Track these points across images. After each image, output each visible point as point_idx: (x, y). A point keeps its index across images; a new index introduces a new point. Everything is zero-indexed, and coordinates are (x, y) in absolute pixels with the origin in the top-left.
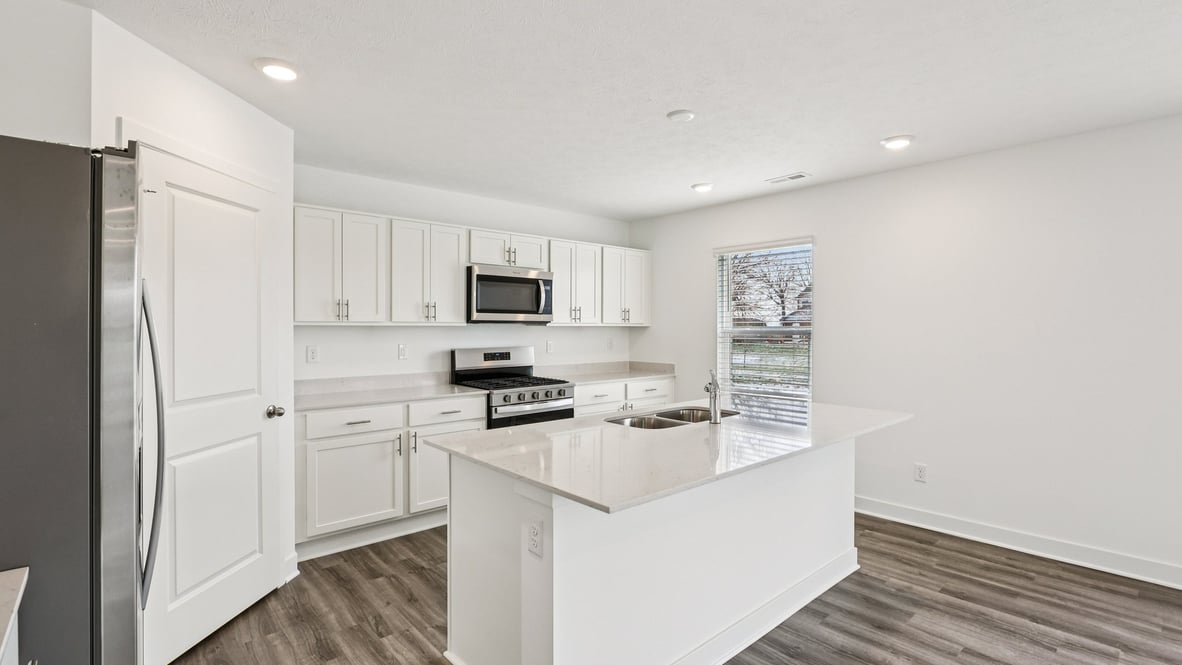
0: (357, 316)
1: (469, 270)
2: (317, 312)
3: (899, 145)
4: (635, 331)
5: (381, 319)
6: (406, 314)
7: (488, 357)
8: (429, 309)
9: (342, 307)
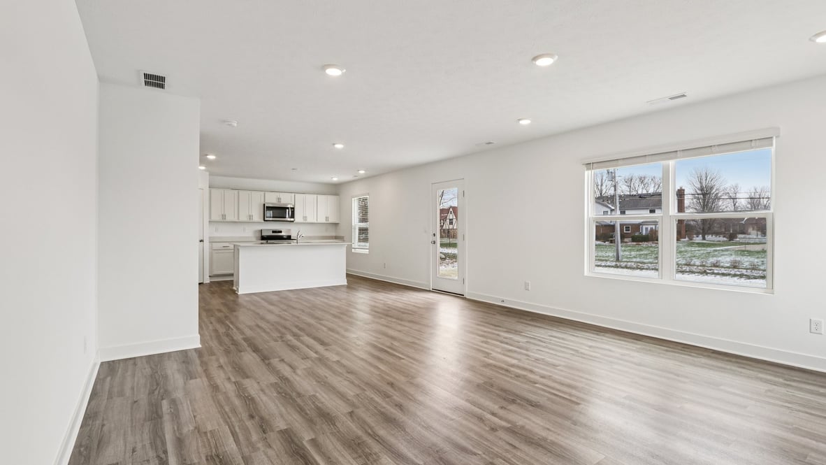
0: (229, 218)
1: (264, 205)
2: (216, 217)
3: (362, 172)
4: (336, 224)
5: (236, 220)
6: (243, 218)
7: (273, 232)
8: (250, 217)
9: (224, 216)
